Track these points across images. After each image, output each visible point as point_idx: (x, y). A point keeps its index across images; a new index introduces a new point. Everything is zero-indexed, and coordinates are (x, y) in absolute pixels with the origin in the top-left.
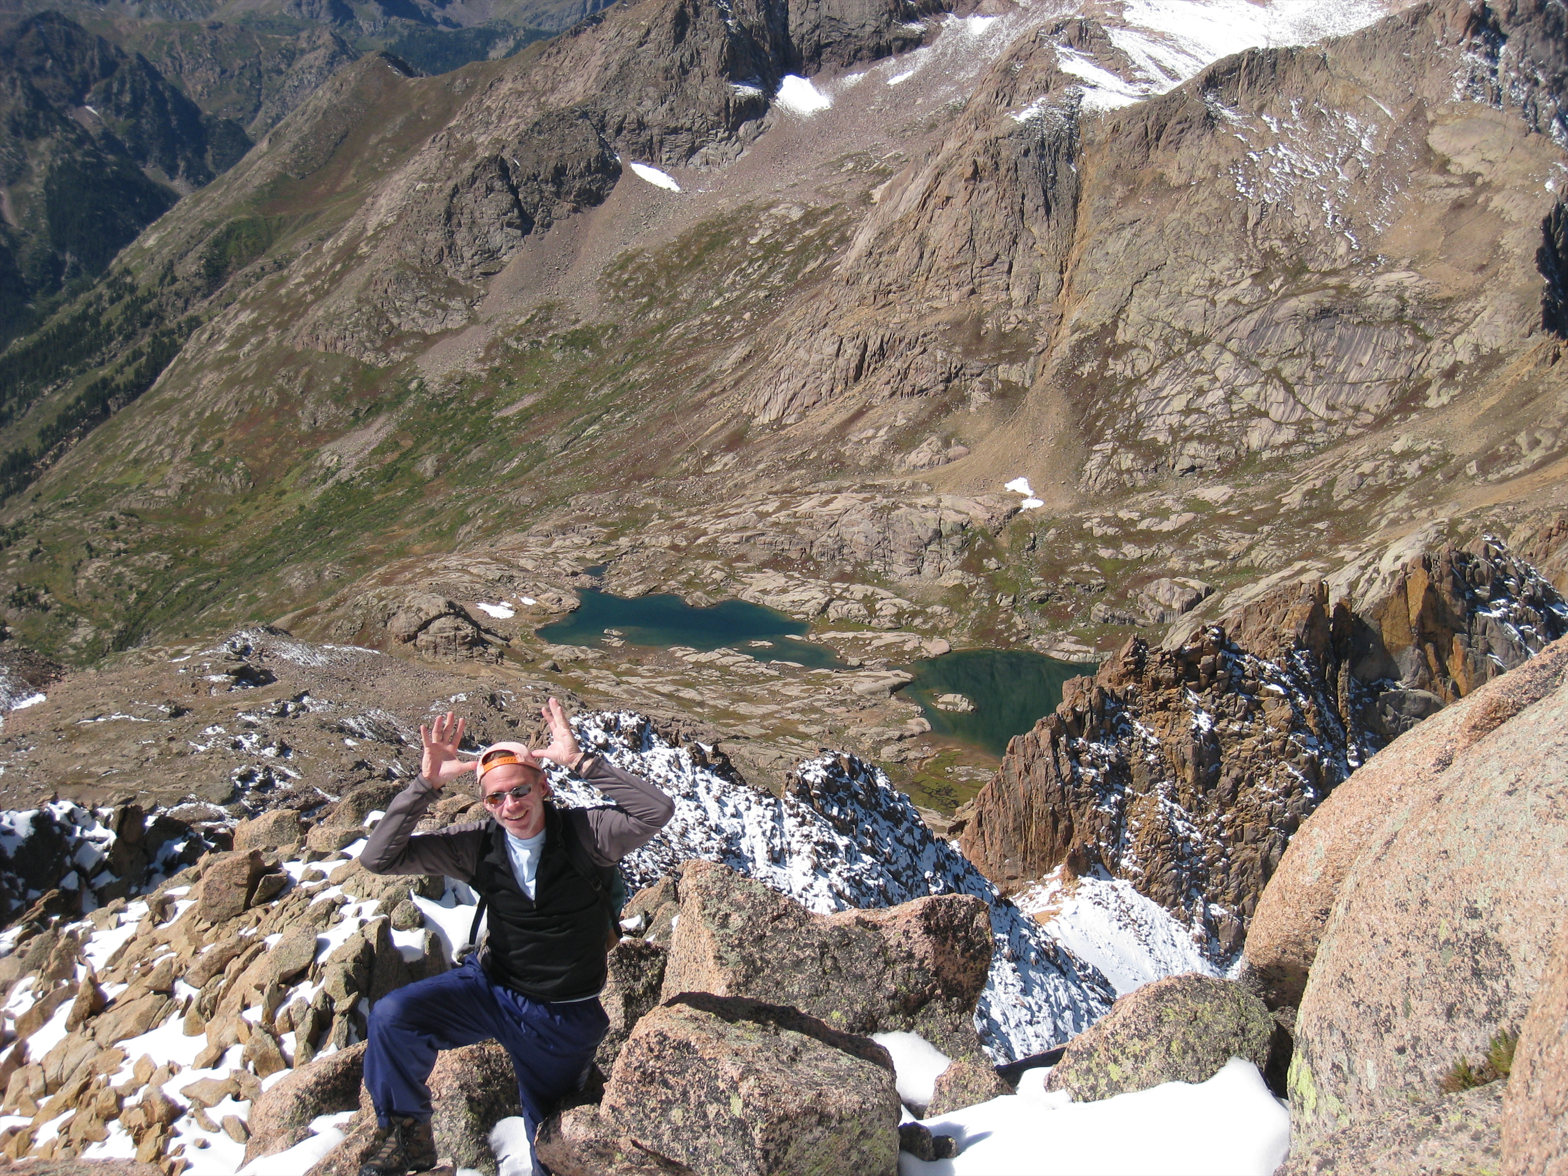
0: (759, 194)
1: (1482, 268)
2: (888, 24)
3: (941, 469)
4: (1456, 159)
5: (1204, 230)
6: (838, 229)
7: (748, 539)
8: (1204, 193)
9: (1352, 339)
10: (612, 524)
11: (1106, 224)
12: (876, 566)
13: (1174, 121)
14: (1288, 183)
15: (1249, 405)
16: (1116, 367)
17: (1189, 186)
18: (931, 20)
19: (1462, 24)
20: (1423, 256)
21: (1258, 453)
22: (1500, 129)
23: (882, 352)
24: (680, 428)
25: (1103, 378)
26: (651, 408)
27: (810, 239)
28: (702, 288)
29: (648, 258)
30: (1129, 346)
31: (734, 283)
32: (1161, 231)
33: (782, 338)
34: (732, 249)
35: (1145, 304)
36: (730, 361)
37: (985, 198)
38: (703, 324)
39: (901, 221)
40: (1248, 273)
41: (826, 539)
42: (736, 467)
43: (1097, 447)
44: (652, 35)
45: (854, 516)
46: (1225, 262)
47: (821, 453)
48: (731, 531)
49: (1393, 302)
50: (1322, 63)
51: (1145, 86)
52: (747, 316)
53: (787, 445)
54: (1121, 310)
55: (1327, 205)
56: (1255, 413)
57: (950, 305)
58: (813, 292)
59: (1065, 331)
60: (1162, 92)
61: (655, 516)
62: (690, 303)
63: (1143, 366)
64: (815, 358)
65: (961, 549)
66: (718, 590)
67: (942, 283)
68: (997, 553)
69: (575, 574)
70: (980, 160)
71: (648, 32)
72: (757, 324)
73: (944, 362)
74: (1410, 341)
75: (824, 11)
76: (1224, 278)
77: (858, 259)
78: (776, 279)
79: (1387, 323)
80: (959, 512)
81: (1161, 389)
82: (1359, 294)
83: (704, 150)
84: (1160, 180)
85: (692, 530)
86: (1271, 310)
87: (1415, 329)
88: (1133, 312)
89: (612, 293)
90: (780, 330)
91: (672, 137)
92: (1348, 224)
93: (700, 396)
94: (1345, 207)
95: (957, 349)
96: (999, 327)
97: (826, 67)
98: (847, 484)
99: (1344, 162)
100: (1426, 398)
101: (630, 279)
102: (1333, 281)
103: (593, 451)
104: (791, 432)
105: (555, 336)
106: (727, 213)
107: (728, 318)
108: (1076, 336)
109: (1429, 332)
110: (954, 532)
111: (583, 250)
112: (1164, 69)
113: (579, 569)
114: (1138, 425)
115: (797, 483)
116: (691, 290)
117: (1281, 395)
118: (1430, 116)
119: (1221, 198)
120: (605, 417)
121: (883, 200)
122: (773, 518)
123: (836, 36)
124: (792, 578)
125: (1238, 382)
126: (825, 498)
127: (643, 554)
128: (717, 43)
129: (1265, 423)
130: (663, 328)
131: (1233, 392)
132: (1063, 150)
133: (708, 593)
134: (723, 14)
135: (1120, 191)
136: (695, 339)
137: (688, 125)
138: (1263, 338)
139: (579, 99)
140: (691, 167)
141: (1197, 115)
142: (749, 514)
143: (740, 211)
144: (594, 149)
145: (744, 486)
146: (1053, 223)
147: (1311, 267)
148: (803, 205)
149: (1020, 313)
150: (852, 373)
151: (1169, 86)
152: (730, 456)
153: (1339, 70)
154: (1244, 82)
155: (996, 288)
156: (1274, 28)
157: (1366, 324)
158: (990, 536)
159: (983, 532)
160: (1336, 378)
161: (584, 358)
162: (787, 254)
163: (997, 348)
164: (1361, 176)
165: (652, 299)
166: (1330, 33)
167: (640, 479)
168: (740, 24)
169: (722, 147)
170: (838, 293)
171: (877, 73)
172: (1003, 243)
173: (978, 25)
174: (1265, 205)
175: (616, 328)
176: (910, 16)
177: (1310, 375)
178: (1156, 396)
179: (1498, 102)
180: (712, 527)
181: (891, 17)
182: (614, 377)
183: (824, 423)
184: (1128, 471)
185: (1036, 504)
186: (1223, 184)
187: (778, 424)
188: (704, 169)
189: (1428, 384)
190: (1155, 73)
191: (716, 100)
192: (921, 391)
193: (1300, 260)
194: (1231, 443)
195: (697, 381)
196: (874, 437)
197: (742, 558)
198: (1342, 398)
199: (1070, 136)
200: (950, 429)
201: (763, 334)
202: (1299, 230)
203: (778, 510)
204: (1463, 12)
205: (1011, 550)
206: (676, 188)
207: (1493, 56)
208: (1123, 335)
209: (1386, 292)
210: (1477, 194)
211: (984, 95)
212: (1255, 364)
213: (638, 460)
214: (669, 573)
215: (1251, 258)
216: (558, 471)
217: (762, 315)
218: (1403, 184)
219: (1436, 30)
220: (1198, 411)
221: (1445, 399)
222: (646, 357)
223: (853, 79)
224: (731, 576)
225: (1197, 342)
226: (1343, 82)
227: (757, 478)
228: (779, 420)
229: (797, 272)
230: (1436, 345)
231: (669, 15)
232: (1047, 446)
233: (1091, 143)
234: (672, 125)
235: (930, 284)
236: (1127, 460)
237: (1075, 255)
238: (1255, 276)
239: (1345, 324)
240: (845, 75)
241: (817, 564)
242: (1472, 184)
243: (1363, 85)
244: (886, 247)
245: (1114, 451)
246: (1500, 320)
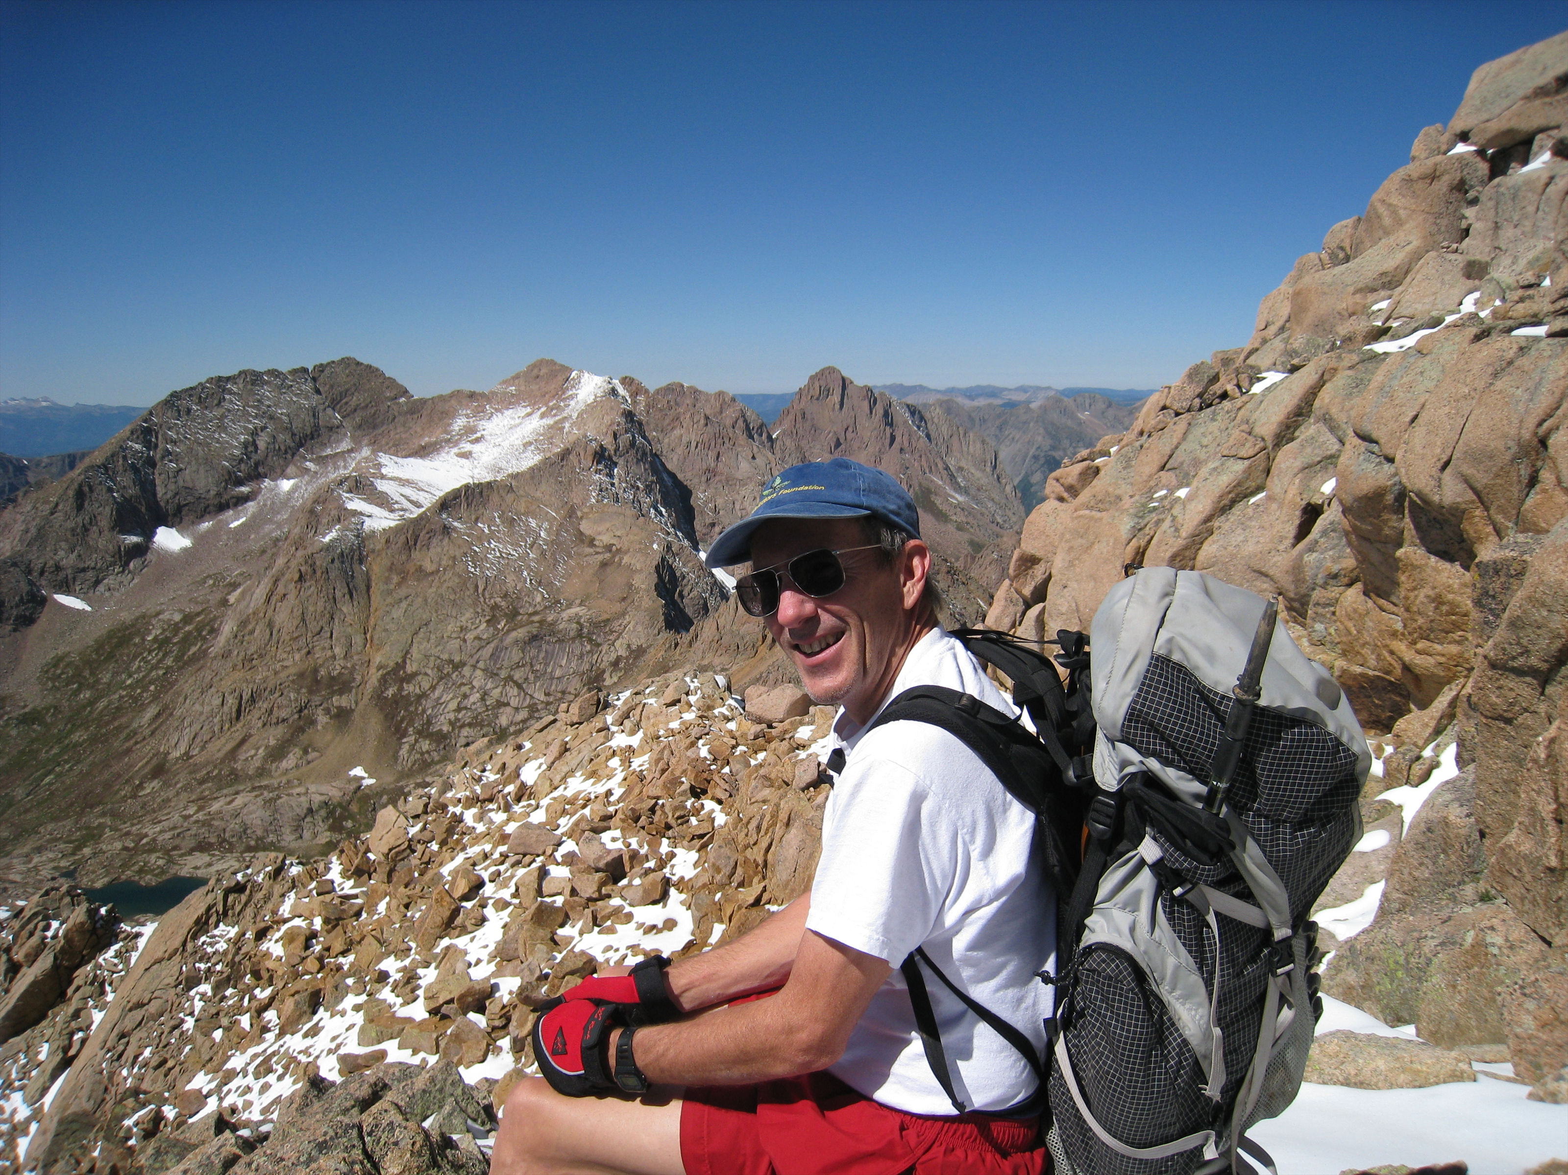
0: (150, 607)
1: (624, 599)
2: (226, 488)
3: (304, 769)
4: (598, 538)
5: (452, 597)
6: (208, 624)
7: (178, 835)
8: (449, 574)
9: (553, 651)
10: (76, 840)
11: (389, 600)
12: (272, 838)
13: (424, 532)
14: (499, 562)
15: (497, 701)
16: (409, 689)
17: (438, 571)
18: (253, 484)
19: (590, 459)
20: (588, 596)
21: (507, 728)
22: (622, 517)
23: (253, 700)
24: (116, 769)
25: (402, 696)
26: (91, 758)
27: (190, 633)
28: (116, 674)
29: (75, 657)
30: (414, 675)
31: (139, 667)
32: (426, 600)
33: (181, 699)
34: (135, 645)
35: (422, 647)
36: (146, 719)
37: (309, 593)
38: (121, 697)
39: (254, 613)
40: (483, 620)
41: (234, 826)
42: (161, 788)
43: (404, 740)
44: (60, 507)
45: (252, 808)
46: (468, 615)
47: (220, 772)
48: (165, 831)
49: (574, 626)
50: (511, 489)
51: (402, 513)
52: (152, 688)
53: (196, 768)
54: (407, 652)
55: (525, 573)
56: (500, 704)
57: (295, 664)
58: (198, 665)
59: (373, 670)
60: (415, 516)
61: (107, 830)
62: (109, 684)
63: (426, 685)
64: (207, 709)
65: (327, 818)
66: (163, 872)
67: (288, 649)
68: (352, 817)
69: (53, 879)
70: (303, 569)
71: (57, 505)
72: (160, 692)
73: (296, 700)
74: (588, 648)
75: (181, 483)
76: (469, 625)
77: (228, 641)
78: (169, 662)
79: (573, 639)
80: (322, 794)
81: (439, 698)
82: (553, 624)
83: (106, 581)
84: (420, 569)
85: (137, 835)
86: (502, 641)
87: (590, 640)
88: (415, 652)
89: (50, 684)
90: (179, 694)
91: (82, 575)
92: (540, 583)
93: (127, 745)
94: (536, 573)
95: (304, 690)
96: (329, 673)
97: (186, 520)
98: (241, 788)
99: (532, 546)
100: (604, 680)
101: (63, 673)
102: (536, 618)
103: (52, 794)
104: (198, 760)
105: (10, 718)
106: (128, 622)
107: (139, 691)
108: (380, 672)
109: (599, 641)
110: (320, 807)
111: (24, 657)
112: (412, 502)
113: (57, 874)
114: (429, 722)
115: (207, 793)
116: (109, 676)
117: (515, 691)
118: (579, 514)
119: (460, 576)
120: (58, 769)
121: (238, 601)
122: (195, 818)
123: (190, 499)
124: (213, 855)
125: (488, 687)
126: (228, 799)
127: (102, 858)
128: (108, 510)
129: (508, 710)
130: (92, 703)
131: (485, 694)
132: (356, 557)
133: (156, 875)
134: (110, 490)
135: (395, 579)
136: (117, 708)
137: (93, 565)
138: (498, 657)
139: (8, 554)
140: (97, 593)
141: (438, 527)
142: (176, 818)
143: (137, 619)
144: (24, 587)
145: (169, 800)
146: (355, 603)
147: (521, 611)
148: (181, 611)
149: (342, 663)
150: (234, 715)
151: (416, 513)
152: (156, 781)
153: (521, 492)
154: (464, 505)
155: (324, 648)
156: (476, 471)
157: (560, 641)
158: (344, 806)
159: (340, 805)
160: (548, 676)
161: (34, 731)
162: (175, 644)
163: (330, 686)
164: (543, 553)
165: (81, 685)
166: (510, 471)
167: (92, 807)
168: (123, 496)
169: (120, 578)
170: (216, 665)
171: (220, 521)
172: (325, 619)
173: (286, 485)
174: (487, 578)
175: (56, 708)
176: (240, 482)
177: (531, 677)
178: (438, 702)
179: (618, 501)
180: (151, 830)
181: (227, 484)
182: (59, 741)
183: (219, 750)
184: (428, 752)
185: (372, 781)
186: (460, 567)
187: (187, 755)
188: (107, 594)
189: (604, 671)
190: (406, 504)
191: (111, 547)
192: (284, 720)
193: (514, 608)
194: (489, 725)
195: (123, 736)
196: (256, 755)
197: (175, 848)
198: (553, 687)
199: (359, 548)
200: (306, 742)
201: (167, 698)
202: (511, 590)
203: (197, 812)
204: (590, 452)
205: (360, 814)
206: (89, 609)
207: (611, 475)
208: (410, 668)
209: (570, 620)
210: (614, 556)
211: (298, 528)
212: (497, 675)
213: (88, 794)
214: (125, 866)
215: (483, 610)
216: (27, 811)
217: (163, 686)
218: (570, 556)
219: (576, 463)
220: (466, 708)
221: (615, 679)
222: (82, 724)
223: (206, 525)
224: (171, 861)
225: (458, 666)
226: (524, 499)
227: (178, 794)
228: (186, 753)
229: (183, 655)
230: (605, 648)
231: (71, 493)
232: (373, 743)
233: (373, 551)
234: (81, 566)
235: (280, 651)
236: (425, 745)
237: (372, 621)
238: (488, 622)
239: (548, 643)
240: (199, 524)
241: (230, 844)
242: (610, 551)
243: (537, 500)
244: (247, 631)
245: (416, 741)
246: (640, 628)
